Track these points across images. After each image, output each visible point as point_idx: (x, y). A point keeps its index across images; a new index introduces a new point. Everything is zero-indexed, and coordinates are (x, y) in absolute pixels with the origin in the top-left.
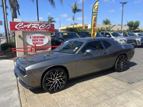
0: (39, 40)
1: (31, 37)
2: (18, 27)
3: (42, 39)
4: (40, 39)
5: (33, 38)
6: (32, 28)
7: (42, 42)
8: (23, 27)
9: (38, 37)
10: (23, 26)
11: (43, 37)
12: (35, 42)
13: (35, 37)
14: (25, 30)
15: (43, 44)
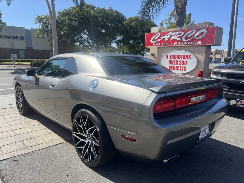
0: (179, 63)
1: (167, 56)
2: (154, 40)
3: (184, 60)
4: (181, 60)
5: (170, 59)
6: (171, 40)
7: (184, 66)
8: (159, 40)
9: (178, 57)
10: (159, 38)
11: (187, 57)
12: (173, 65)
13: (173, 57)
14: (161, 44)
15: (185, 70)
